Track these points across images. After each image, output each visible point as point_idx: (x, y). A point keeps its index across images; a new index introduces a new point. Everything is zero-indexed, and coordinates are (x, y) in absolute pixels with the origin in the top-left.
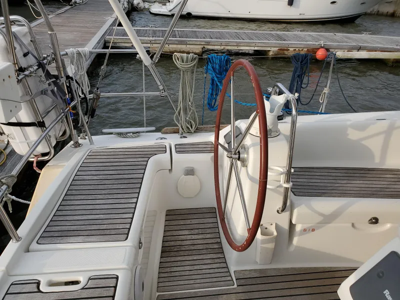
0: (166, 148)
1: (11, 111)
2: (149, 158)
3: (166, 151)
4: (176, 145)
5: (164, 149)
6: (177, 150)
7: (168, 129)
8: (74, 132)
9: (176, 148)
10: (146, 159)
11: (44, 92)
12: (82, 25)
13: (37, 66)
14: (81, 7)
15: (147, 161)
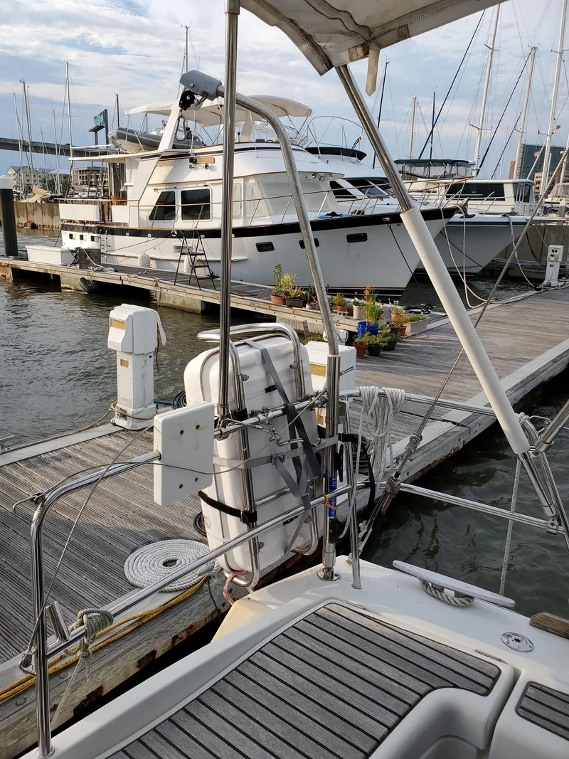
0: (495, 680)
1: (181, 486)
2: (434, 689)
3: (487, 691)
4: (531, 684)
5: (488, 682)
6: (524, 704)
7: (549, 619)
8: (330, 547)
9: (524, 695)
10: (424, 688)
11: (274, 460)
12: (539, 325)
13: (282, 410)
14: (555, 292)
15: (422, 697)
